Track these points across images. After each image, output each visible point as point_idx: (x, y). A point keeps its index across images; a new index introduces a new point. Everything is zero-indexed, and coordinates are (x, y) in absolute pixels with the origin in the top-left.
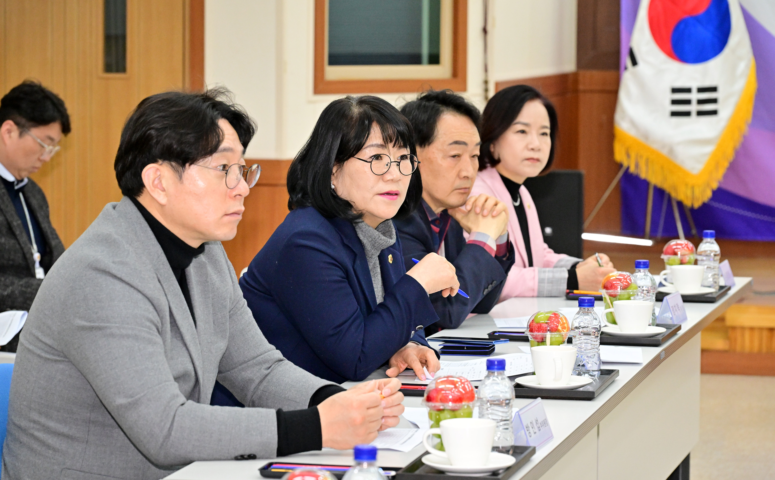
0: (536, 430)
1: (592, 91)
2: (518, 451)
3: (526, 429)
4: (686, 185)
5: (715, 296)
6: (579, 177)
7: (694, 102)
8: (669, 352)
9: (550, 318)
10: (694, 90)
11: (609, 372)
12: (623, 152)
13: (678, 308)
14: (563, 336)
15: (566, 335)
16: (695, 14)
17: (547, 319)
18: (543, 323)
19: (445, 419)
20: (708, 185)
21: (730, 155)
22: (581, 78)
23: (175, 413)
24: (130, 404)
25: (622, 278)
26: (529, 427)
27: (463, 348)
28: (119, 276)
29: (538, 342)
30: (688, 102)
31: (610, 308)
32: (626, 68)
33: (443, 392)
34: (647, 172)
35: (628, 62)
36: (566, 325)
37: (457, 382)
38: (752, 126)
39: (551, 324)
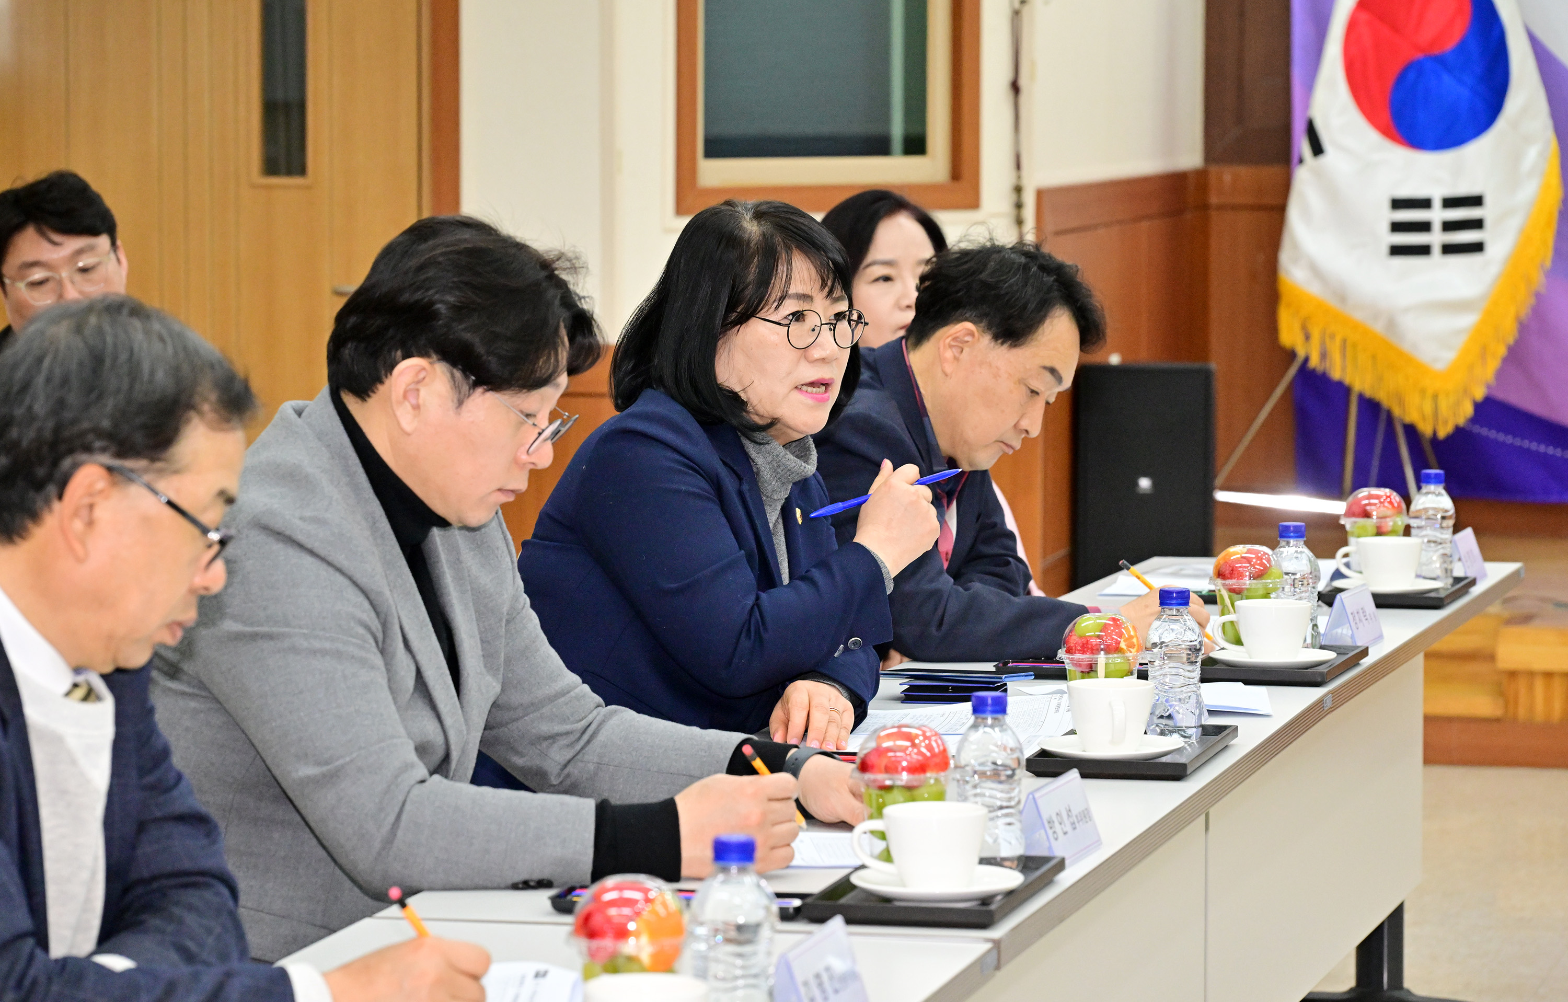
0: (1068, 828)
1: (1235, 208)
2: (1030, 864)
3: (1048, 828)
4: (1423, 392)
5: (1442, 594)
6: (1206, 377)
7: (1437, 227)
8: (1340, 698)
9: (1105, 628)
10: (1437, 204)
11: (1219, 730)
12: (1297, 327)
13: (1365, 616)
14: (1129, 660)
15: (1135, 658)
16: (1436, 52)
17: (1100, 628)
18: (1091, 637)
19: (895, 802)
20: (1466, 391)
21: (1510, 332)
22: (1213, 181)
23: (406, 797)
24: (324, 775)
25: (1254, 556)
26: (1053, 822)
27: (945, 689)
28: (309, 546)
29: (1082, 672)
30: (1424, 227)
31: (1229, 613)
32: (1301, 161)
33: (891, 754)
34: (1344, 369)
35: (1304, 148)
36: (1135, 640)
37: (917, 736)
38: (1551, 274)
39: (1106, 638)
